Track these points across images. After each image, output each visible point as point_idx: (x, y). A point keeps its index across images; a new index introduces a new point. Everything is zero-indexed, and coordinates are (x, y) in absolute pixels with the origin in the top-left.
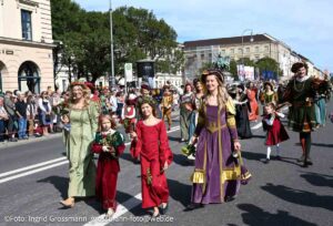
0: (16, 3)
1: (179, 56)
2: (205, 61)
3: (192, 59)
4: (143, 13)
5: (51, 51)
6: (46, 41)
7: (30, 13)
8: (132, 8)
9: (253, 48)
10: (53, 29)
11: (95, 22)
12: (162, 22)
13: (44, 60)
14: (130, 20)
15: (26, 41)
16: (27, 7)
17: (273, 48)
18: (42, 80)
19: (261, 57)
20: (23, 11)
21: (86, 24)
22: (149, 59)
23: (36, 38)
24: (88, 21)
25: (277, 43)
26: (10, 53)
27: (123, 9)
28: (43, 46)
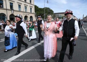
1: (54, 15)
7: (31, 8)
13: (33, 16)
15: (31, 13)
18: (33, 19)
23: (32, 12)
26: (29, 15)
27: (45, 8)
28: (33, 14)
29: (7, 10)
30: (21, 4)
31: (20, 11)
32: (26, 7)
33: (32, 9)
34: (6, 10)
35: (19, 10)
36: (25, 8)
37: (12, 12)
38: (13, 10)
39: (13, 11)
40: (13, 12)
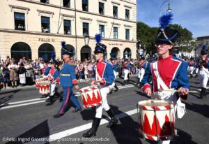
5: (135, 44)
6: (134, 40)
7: (129, 30)
12: (185, 29)
13: (133, 47)
15: (127, 40)
23: (131, 39)
28: (132, 42)
29: (76, 37)
30: (105, 22)
32: (115, 29)
34: (75, 39)
36: (114, 31)
37: (87, 41)
38: (89, 37)
39: (87, 39)
40: (89, 41)
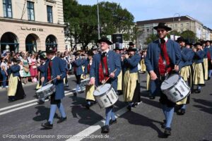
0: (44, 2)
1: (135, 30)
2: (150, 33)
3: (142, 32)
4: (114, 5)
5: (63, 29)
6: (61, 23)
7: (52, 7)
8: (107, 2)
9: (179, 25)
10: (64, 16)
11: (87, 11)
12: (125, 10)
13: (59, 34)
14: (107, 9)
15: (50, 23)
16: (50, 4)
17: (192, 24)
18: (59, 46)
19: (185, 30)
20: (48, 6)
21: (82, 13)
22: (118, 33)
23: (55, 22)
24: (83, 11)
25: (194, 21)
26: (41, 30)
27: (102, 3)
28: (58, 26)
31: (7, 19)
33: (54, 10)
35: (7, 17)
36: (29, 8)
